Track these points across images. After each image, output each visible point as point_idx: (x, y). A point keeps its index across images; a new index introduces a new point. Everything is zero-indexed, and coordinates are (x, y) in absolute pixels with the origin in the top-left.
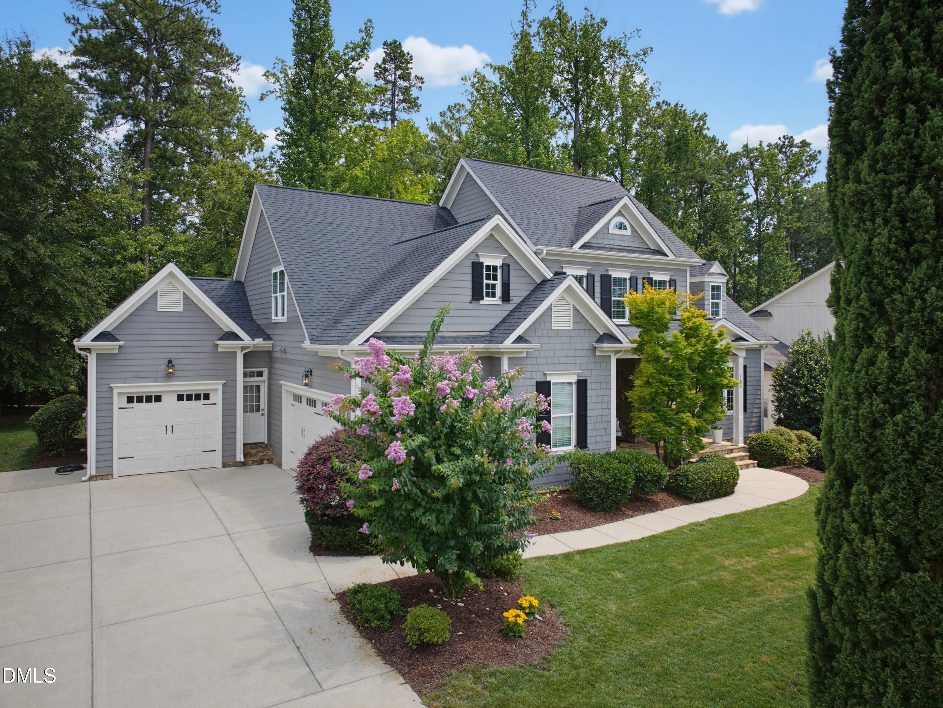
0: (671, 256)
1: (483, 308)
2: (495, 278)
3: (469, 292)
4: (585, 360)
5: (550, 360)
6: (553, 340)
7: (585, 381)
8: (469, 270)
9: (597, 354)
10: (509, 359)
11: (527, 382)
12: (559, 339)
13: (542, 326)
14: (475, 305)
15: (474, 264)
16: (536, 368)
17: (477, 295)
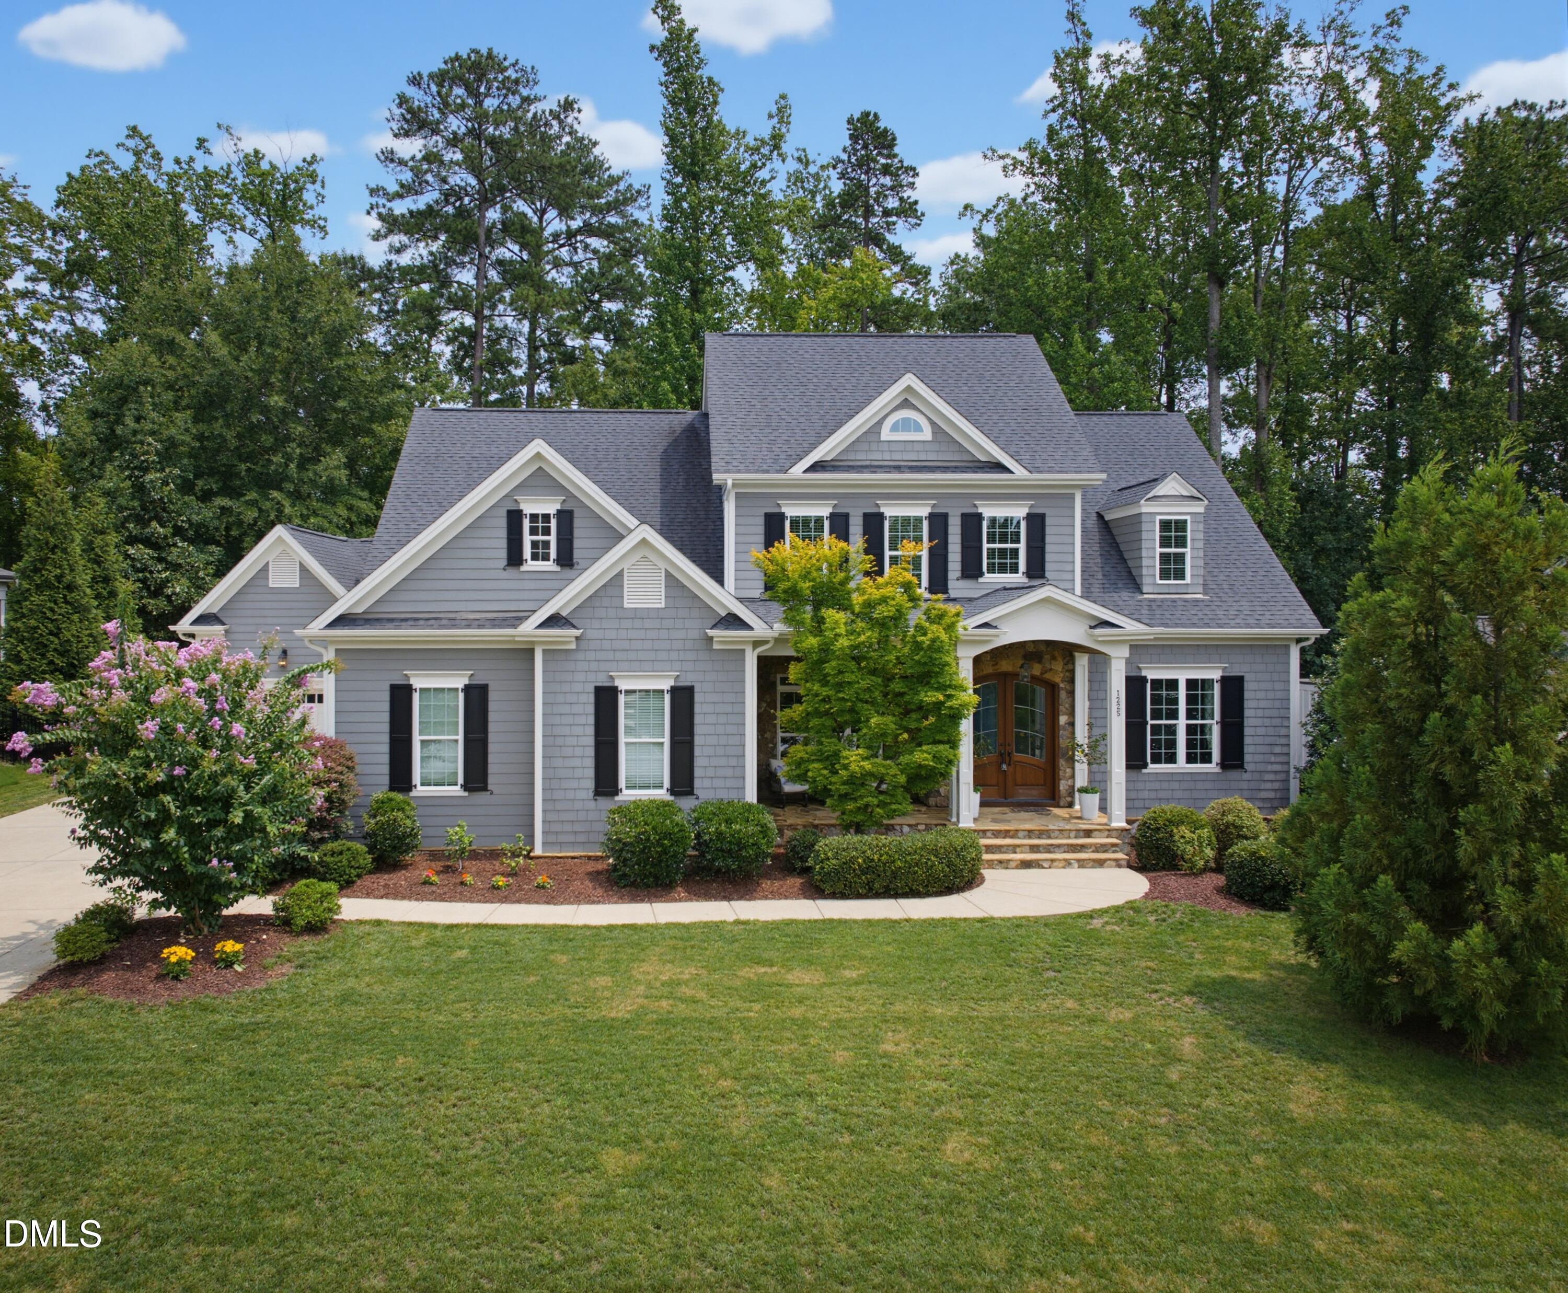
0: (1019, 472)
1: (527, 576)
2: (547, 531)
3: (503, 554)
4: (690, 656)
5: (619, 655)
6: (627, 624)
7: (690, 690)
8: (503, 522)
9: (715, 647)
10: (545, 652)
11: (578, 687)
12: (638, 624)
13: (606, 601)
14: (512, 572)
15: (510, 513)
16: (594, 666)
17: (515, 558)
